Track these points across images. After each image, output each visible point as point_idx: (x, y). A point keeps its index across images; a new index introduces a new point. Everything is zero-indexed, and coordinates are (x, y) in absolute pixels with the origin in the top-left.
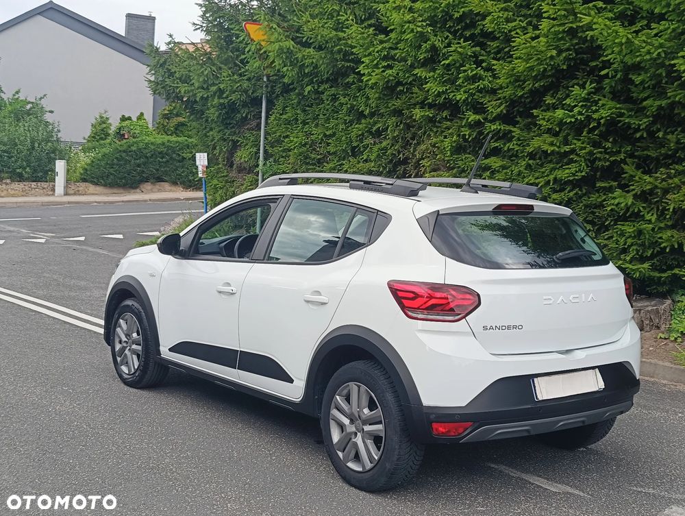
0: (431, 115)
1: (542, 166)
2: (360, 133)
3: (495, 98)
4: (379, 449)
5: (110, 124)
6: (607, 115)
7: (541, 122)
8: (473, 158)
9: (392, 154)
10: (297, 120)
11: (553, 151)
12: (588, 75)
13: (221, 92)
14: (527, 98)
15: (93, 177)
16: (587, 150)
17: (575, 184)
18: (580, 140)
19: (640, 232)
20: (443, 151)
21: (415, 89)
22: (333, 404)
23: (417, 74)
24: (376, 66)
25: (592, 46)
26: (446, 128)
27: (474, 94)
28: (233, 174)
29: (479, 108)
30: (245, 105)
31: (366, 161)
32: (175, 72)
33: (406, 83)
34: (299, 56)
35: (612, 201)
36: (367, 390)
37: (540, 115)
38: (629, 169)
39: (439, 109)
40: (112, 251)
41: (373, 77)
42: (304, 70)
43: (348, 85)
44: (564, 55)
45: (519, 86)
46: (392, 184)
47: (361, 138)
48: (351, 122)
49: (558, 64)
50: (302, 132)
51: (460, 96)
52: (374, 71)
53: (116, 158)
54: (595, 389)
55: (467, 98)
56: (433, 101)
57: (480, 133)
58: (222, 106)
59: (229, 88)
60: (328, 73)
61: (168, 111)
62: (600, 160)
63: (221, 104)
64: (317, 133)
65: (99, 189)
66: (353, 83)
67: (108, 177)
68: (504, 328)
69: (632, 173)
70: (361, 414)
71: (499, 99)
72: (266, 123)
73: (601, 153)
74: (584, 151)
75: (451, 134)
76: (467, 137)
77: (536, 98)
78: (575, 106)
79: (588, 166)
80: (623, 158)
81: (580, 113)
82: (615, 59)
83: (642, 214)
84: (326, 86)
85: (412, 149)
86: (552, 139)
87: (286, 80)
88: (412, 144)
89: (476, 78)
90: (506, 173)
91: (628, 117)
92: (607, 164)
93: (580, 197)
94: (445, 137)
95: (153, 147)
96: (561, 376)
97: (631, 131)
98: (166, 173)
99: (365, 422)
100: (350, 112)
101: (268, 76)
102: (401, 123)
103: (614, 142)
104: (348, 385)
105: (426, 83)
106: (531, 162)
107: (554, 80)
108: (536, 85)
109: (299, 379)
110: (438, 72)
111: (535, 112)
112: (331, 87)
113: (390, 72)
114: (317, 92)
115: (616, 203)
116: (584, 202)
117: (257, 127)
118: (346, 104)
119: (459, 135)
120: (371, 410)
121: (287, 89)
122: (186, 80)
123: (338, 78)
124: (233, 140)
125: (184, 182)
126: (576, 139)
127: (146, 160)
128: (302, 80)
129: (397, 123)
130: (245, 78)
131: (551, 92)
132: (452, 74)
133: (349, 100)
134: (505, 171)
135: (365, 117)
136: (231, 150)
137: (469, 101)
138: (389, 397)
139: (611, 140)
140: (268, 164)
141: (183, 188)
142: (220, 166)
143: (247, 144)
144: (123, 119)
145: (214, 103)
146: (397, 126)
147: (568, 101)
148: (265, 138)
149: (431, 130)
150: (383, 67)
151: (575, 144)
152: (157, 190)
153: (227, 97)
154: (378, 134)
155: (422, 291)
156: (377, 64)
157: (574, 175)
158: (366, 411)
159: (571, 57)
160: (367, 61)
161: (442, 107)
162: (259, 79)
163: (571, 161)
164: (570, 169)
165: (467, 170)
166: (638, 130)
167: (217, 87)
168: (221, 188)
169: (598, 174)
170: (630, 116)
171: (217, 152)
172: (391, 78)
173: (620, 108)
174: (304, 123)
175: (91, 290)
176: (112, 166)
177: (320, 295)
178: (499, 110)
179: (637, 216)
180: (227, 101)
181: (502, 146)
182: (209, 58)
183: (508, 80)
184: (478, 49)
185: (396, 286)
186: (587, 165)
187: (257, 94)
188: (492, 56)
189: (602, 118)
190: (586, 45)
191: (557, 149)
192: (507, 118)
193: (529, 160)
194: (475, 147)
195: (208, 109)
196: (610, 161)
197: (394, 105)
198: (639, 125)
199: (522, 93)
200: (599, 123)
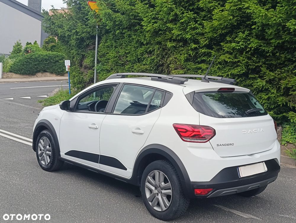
0: (175, 45)
1: (224, 67)
2: (142, 52)
3: (203, 37)
4: (169, 201)
5: (22, 46)
6: (255, 46)
7: (225, 48)
8: (193, 64)
9: (157, 62)
10: (112, 45)
11: (230, 61)
12: (246, 27)
13: (77, 33)
14: (218, 37)
15: (15, 70)
16: (246, 61)
17: (239, 76)
18: (242, 56)
19: (269, 98)
20: (180, 61)
21: (167, 33)
22: (146, 181)
23: (168, 26)
25: (248, 15)
26: (181, 50)
27: (194, 35)
28: (82, 70)
29: (196, 42)
30: (88, 39)
31: (144, 65)
32: (55, 23)
33: (163, 30)
34: (114, 16)
35: (256, 84)
36: (163, 174)
37: (224, 45)
38: (264, 69)
39: (178, 42)
40: (27, 105)
41: (148, 27)
42: (116, 23)
43: (136, 31)
44: (236, 18)
45: (215, 32)
46: (172, 79)
47: (142, 54)
48: (137, 47)
49: (233, 23)
50: (115, 51)
51: (188, 36)
52: (148, 24)
53: (25, 62)
54: (264, 171)
55: (191, 37)
56: (175, 38)
57: (197, 53)
58: (78, 39)
59: (81, 31)
60: (127, 25)
61: (48, 40)
62: (251, 65)
63: (77, 38)
64: (122, 52)
65: (18, 76)
66: (139, 29)
67: (21, 70)
68: (226, 145)
69: (265, 71)
70: (161, 185)
71: (205, 38)
72: (98, 47)
73: (251, 62)
74: (244, 62)
75: (184, 53)
76: (191, 55)
77: (222, 37)
78: (240, 41)
79: (246, 68)
80: (261, 64)
81: (242, 45)
82: (258, 21)
83: (269, 89)
84: (126, 30)
85: (165, 60)
86: (229, 56)
87: (107, 28)
88: (165, 57)
89: (195, 28)
92: (254, 67)
93: (242, 82)
94: (181, 55)
95: (42, 57)
96: (250, 166)
97: (265, 53)
98: (48, 68)
99: (162, 189)
100: (137, 42)
101: (99, 26)
102: (161, 48)
103: (257, 58)
104: (154, 172)
105: (172, 30)
106: (220, 66)
107: (231, 30)
108: (223, 32)
109: (130, 168)
110: (178, 25)
111: (222, 44)
112: (128, 31)
113: (156, 25)
114: (121, 33)
115: (258, 84)
116: (243, 84)
117: (93, 48)
118: (135, 39)
119: (187, 54)
120: (165, 183)
121: (107, 32)
122: (61, 27)
123: (131, 27)
124: (82, 55)
125: (56, 72)
126: (240, 56)
127: (39, 62)
128: (115, 28)
129: (159, 48)
130: (88, 26)
131: (229, 35)
132: (184, 26)
133: (137, 37)
135: (144, 45)
136: (82, 59)
138: (174, 177)
139: (256, 56)
140: (99, 66)
141: (56, 75)
142: (76, 66)
143: (89, 56)
144: (28, 44)
145: (74, 37)
146: (159, 49)
147: (237, 39)
148: (98, 54)
149: (174, 51)
150: (153, 23)
151: (240, 58)
152: (44, 76)
153: (80, 35)
154: (150, 52)
155: (189, 128)
156: (150, 21)
157: (240, 72)
158: (163, 183)
159: (239, 19)
160: (146, 20)
161: (179, 41)
162: (94, 27)
163: (238, 66)
164: (238, 69)
165: (191, 69)
166: (268, 52)
167: (75, 30)
168: (77, 76)
169: (250, 71)
170: (264, 46)
171: (74, 59)
172: (157, 28)
173: (260, 43)
174: (116, 47)
175: (20, 123)
176: (23, 65)
177: (140, 130)
178: (205, 43)
179: (267, 90)
180: (80, 37)
181: (207, 59)
182: (71, 17)
183: (210, 30)
184: (196, 15)
185: (177, 126)
187: (94, 34)
188: (202, 18)
189: (253, 47)
190: (245, 15)
191: (232, 61)
192: (209, 46)
194: (194, 59)
195: (71, 40)
196: (255, 66)
197: (157, 40)
198: (269, 50)
199: (216, 35)
200: (251, 49)
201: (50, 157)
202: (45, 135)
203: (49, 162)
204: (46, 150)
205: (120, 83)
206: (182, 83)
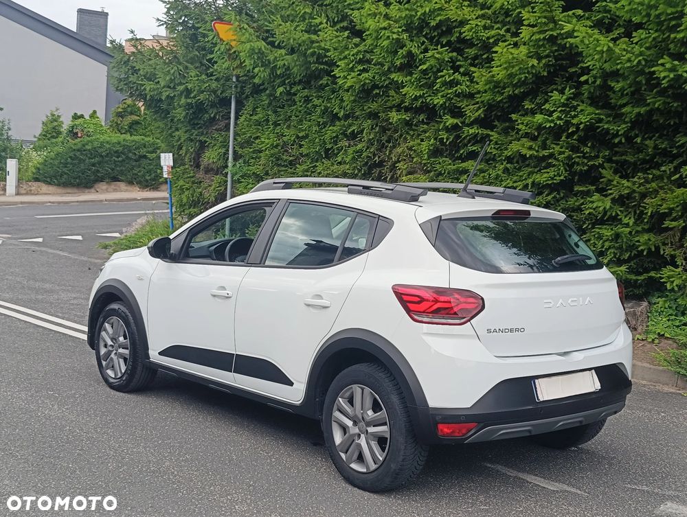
0: (408, 119)
1: (519, 169)
2: (334, 135)
3: (473, 102)
4: (383, 449)
5: (62, 122)
6: (586, 120)
7: (520, 127)
8: (450, 162)
9: (368, 157)
10: (267, 121)
11: (531, 155)
12: (567, 81)
13: (188, 92)
14: (505, 103)
15: (45, 177)
16: (566, 154)
17: (553, 188)
18: (558, 144)
19: (617, 236)
20: (419, 155)
21: (392, 93)
22: (335, 407)
23: (394, 78)
24: (352, 70)
25: (571, 53)
26: (422, 132)
27: (452, 99)
28: (200, 175)
29: (456, 112)
30: (213, 105)
31: (340, 163)
32: (139, 70)
33: (382, 86)
34: (271, 57)
35: (590, 205)
36: (370, 392)
37: (519, 120)
38: (607, 173)
39: (416, 113)
40: (74, 253)
41: (348, 79)
42: (276, 71)
43: (322, 88)
44: (544, 61)
45: (498, 92)
46: (392, 190)
47: (335, 140)
48: (325, 124)
49: (539, 72)
50: (273, 133)
51: (438, 101)
52: (349, 75)
53: (70, 157)
54: (592, 390)
55: (445, 103)
56: (409, 105)
57: (458, 137)
58: (190, 106)
59: (197, 88)
60: (300, 75)
61: (122, 109)
62: (578, 164)
63: (188, 104)
64: (289, 134)
65: (52, 189)
66: (327, 85)
67: (61, 177)
68: (507, 331)
69: (610, 178)
70: (365, 416)
71: (477, 103)
72: (236, 124)
73: (579, 157)
74: (563, 156)
75: (429, 138)
76: (445, 141)
77: (515, 103)
78: (554, 111)
79: (566, 171)
80: (601, 163)
81: (559, 118)
82: (594, 66)
83: (619, 217)
84: (299, 88)
85: (387, 153)
86: (531, 144)
87: (256, 81)
88: (387, 146)
89: (453, 84)
90: (483, 177)
91: (606, 123)
92: (586, 168)
93: (558, 201)
94: (422, 140)
95: (108, 146)
96: (560, 377)
97: (609, 137)
98: (122, 173)
99: (369, 424)
100: (324, 113)
101: (238, 77)
102: (377, 126)
103: (593, 147)
104: (352, 388)
105: (403, 87)
106: (508, 166)
107: (534, 86)
108: (516, 92)
109: (299, 382)
110: (415, 76)
111: (514, 116)
112: (303, 89)
113: (365, 75)
114: (289, 93)
115: (594, 207)
116: (562, 205)
117: (225, 127)
118: (320, 106)
119: (435, 139)
120: (375, 412)
121: (257, 90)
122: (151, 77)
123: (310, 80)
124: (200, 141)
125: (141, 181)
126: (554, 144)
127: (101, 159)
128: (274, 81)
129: (373, 126)
130: (214, 78)
131: (530, 97)
132: (430, 78)
133: (323, 102)
134: (482, 175)
135: (339, 119)
136: (198, 150)
137: (447, 105)
138: (395, 399)
139: (589, 145)
140: (238, 165)
141: (140, 188)
142: (187, 166)
143: (215, 145)
144: (76, 117)
145: (182, 102)
146: (372, 129)
147: (547, 106)
148: (235, 139)
149: (408, 133)
150: (358, 71)
151: (554, 148)
152: (112, 190)
153: (194, 97)
154: (353, 136)
155: (427, 295)
156: (352, 68)
157: (552, 179)
158: (370, 413)
159: (551, 63)
160: (343, 65)
161: (418, 111)
162: (228, 79)
163: (549, 166)
164: (549, 173)
165: (445, 173)
166: (616, 135)
167: (184, 86)
168: (187, 189)
169: (576, 178)
170: (608, 122)
171: (183, 152)
172: (367, 81)
173: (599, 114)
174: (276, 124)
175: (58, 293)
176: (65, 165)
177: (322, 299)
178: (477, 114)
179: (614, 220)
180: (194, 101)
181: (480, 150)
182: (175, 57)
183: (487, 86)
184: (455, 54)
185: (401, 290)
186: (565, 169)
187: (226, 94)
188: (469, 61)
189: (581, 123)
190: (565, 52)
191: (536, 154)
192: (484, 122)
193: (507, 163)
194: (452, 151)
195: (174, 108)
196: (588, 166)
197: (369, 108)
198: (618, 131)
199: (501, 98)
200: (578, 128)
201: (125, 360)
202: (114, 312)
203: (123, 371)
204: (117, 345)
205: (280, 199)
206: (414, 199)
